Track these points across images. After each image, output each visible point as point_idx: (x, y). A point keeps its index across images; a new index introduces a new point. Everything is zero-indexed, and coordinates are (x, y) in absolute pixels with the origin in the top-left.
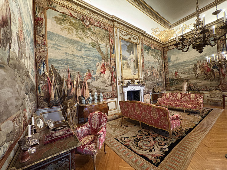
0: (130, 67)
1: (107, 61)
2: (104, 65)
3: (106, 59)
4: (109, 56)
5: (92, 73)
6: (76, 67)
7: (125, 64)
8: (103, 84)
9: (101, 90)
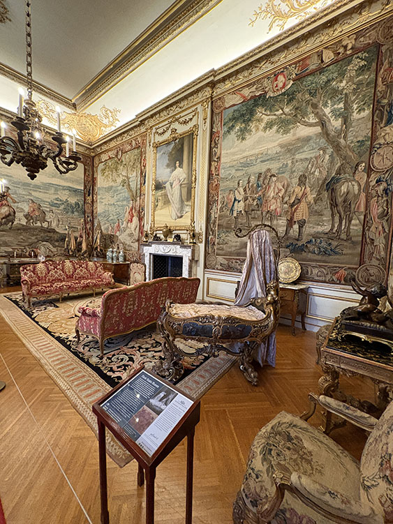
0: (169, 202)
1: (136, 201)
2: (132, 210)
3: (134, 199)
4: (138, 192)
5: (121, 224)
6: (110, 218)
7: (160, 198)
8: (129, 238)
9: (127, 248)
